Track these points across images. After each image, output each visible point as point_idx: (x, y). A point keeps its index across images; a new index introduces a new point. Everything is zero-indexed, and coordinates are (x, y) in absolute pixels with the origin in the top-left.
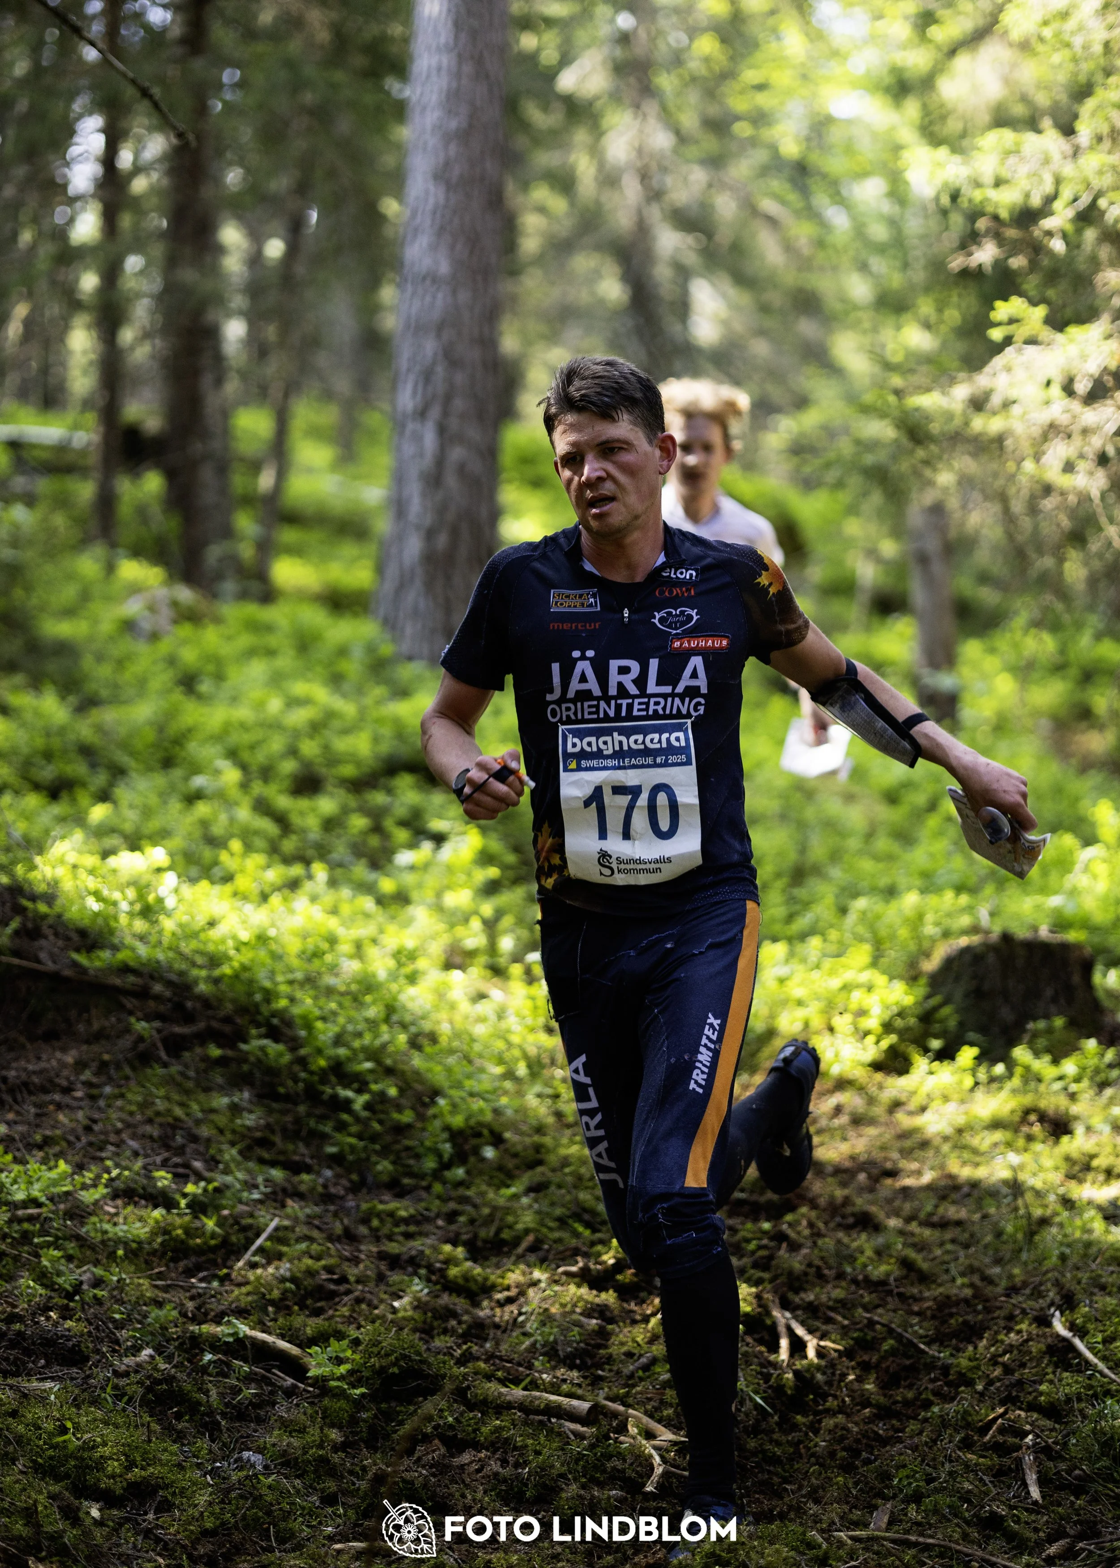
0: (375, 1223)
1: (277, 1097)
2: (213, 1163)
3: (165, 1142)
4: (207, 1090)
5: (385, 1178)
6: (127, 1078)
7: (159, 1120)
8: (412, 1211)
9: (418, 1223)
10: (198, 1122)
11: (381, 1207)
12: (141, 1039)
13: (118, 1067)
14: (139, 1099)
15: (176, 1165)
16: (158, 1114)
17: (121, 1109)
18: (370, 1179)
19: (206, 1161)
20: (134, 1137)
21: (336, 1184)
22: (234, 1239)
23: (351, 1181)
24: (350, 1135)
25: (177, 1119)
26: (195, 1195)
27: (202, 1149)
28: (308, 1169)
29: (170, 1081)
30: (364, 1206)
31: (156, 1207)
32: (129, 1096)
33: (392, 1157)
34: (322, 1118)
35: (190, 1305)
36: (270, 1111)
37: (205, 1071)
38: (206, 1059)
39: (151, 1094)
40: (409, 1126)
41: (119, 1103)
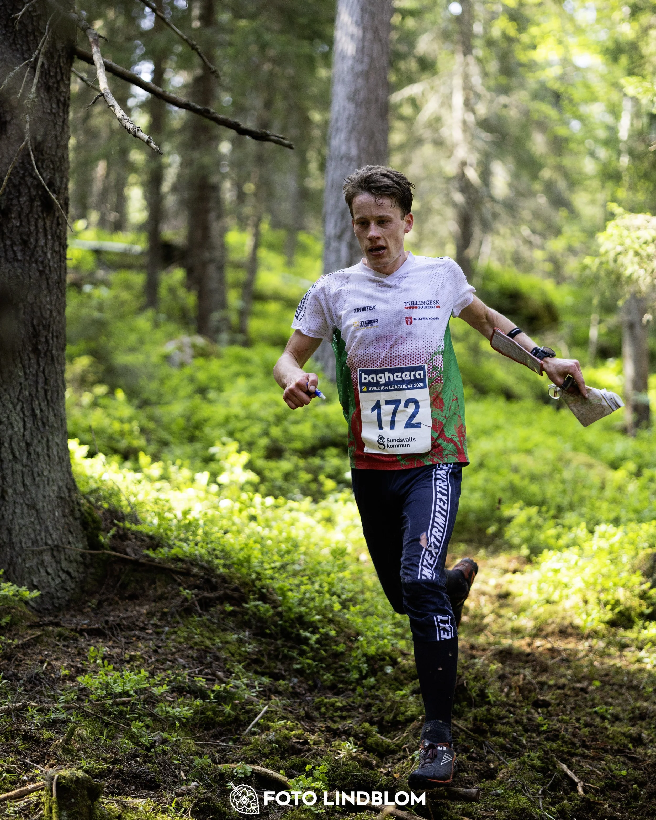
0: (323, 710)
1: (265, 635)
2: (229, 673)
3: (200, 660)
4: (224, 630)
5: (328, 684)
6: (178, 623)
7: (196, 647)
8: (344, 703)
9: (348, 710)
10: (219, 649)
11: (326, 700)
12: (186, 600)
13: (172, 616)
14: (185, 634)
15: (207, 674)
16: (196, 643)
17: (174, 640)
18: (319, 685)
19: (224, 672)
20: (182, 657)
21: (299, 687)
22: (242, 717)
23: (308, 685)
24: (307, 658)
25: (207, 647)
26: (219, 692)
27: (222, 665)
28: (283, 678)
29: (202, 625)
30: (317, 700)
31: (196, 698)
32: (179, 633)
33: (332, 672)
34: (291, 648)
35: (217, 755)
36: (261, 644)
37: (223, 619)
38: (223, 612)
39: (192, 632)
40: (342, 653)
41: (173, 637)
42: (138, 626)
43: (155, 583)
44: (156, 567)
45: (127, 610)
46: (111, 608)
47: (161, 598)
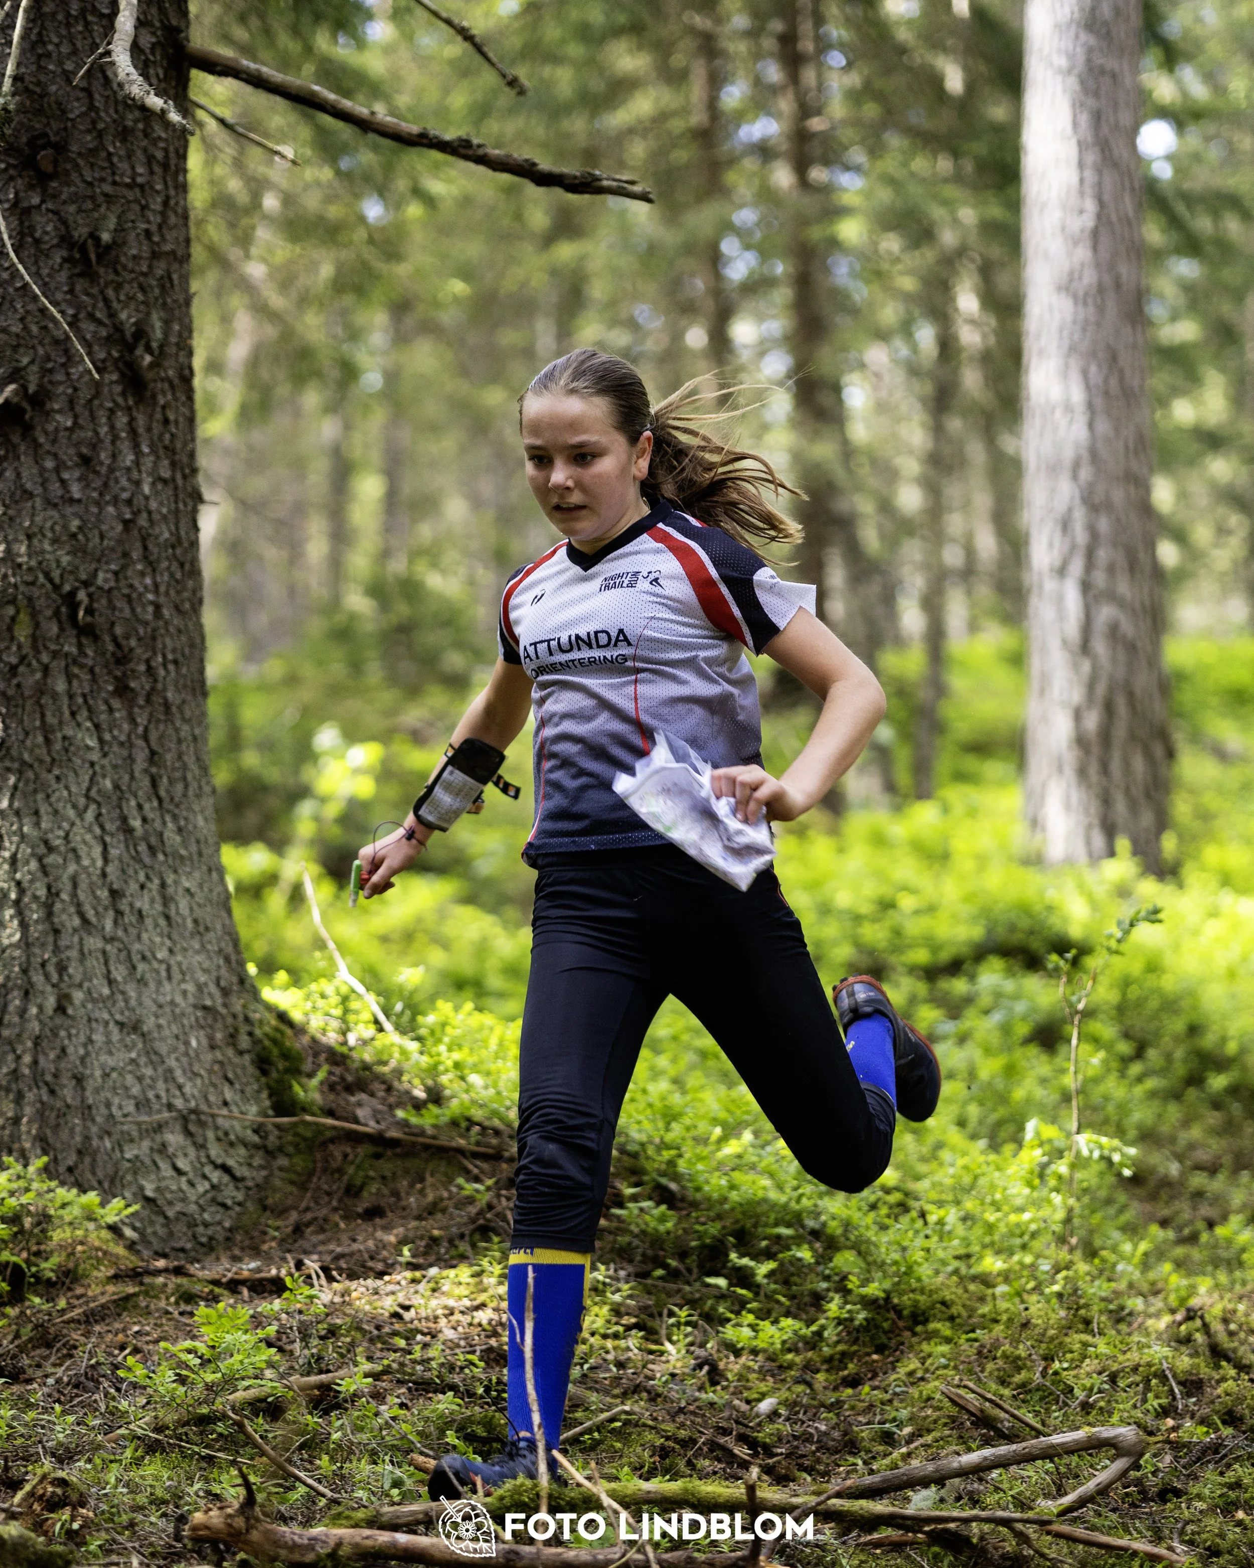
13: (451, 1244)
17: (446, 1294)
42: (371, 1269)
43: (422, 1180)
44: (427, 1147)
45: (354, 1240)
46: (321, 1237)
47: (432, 1210)
